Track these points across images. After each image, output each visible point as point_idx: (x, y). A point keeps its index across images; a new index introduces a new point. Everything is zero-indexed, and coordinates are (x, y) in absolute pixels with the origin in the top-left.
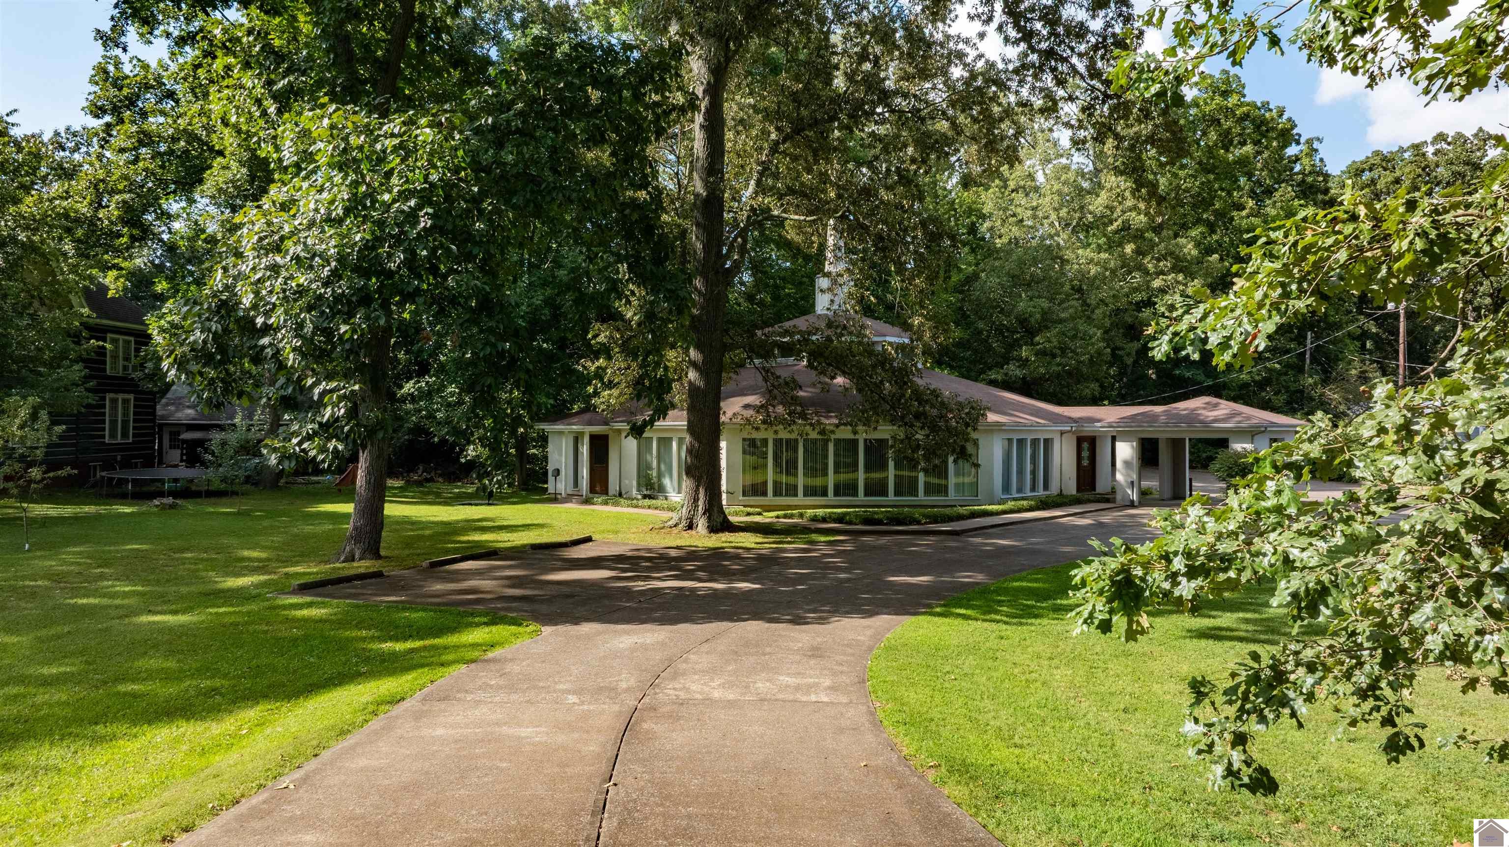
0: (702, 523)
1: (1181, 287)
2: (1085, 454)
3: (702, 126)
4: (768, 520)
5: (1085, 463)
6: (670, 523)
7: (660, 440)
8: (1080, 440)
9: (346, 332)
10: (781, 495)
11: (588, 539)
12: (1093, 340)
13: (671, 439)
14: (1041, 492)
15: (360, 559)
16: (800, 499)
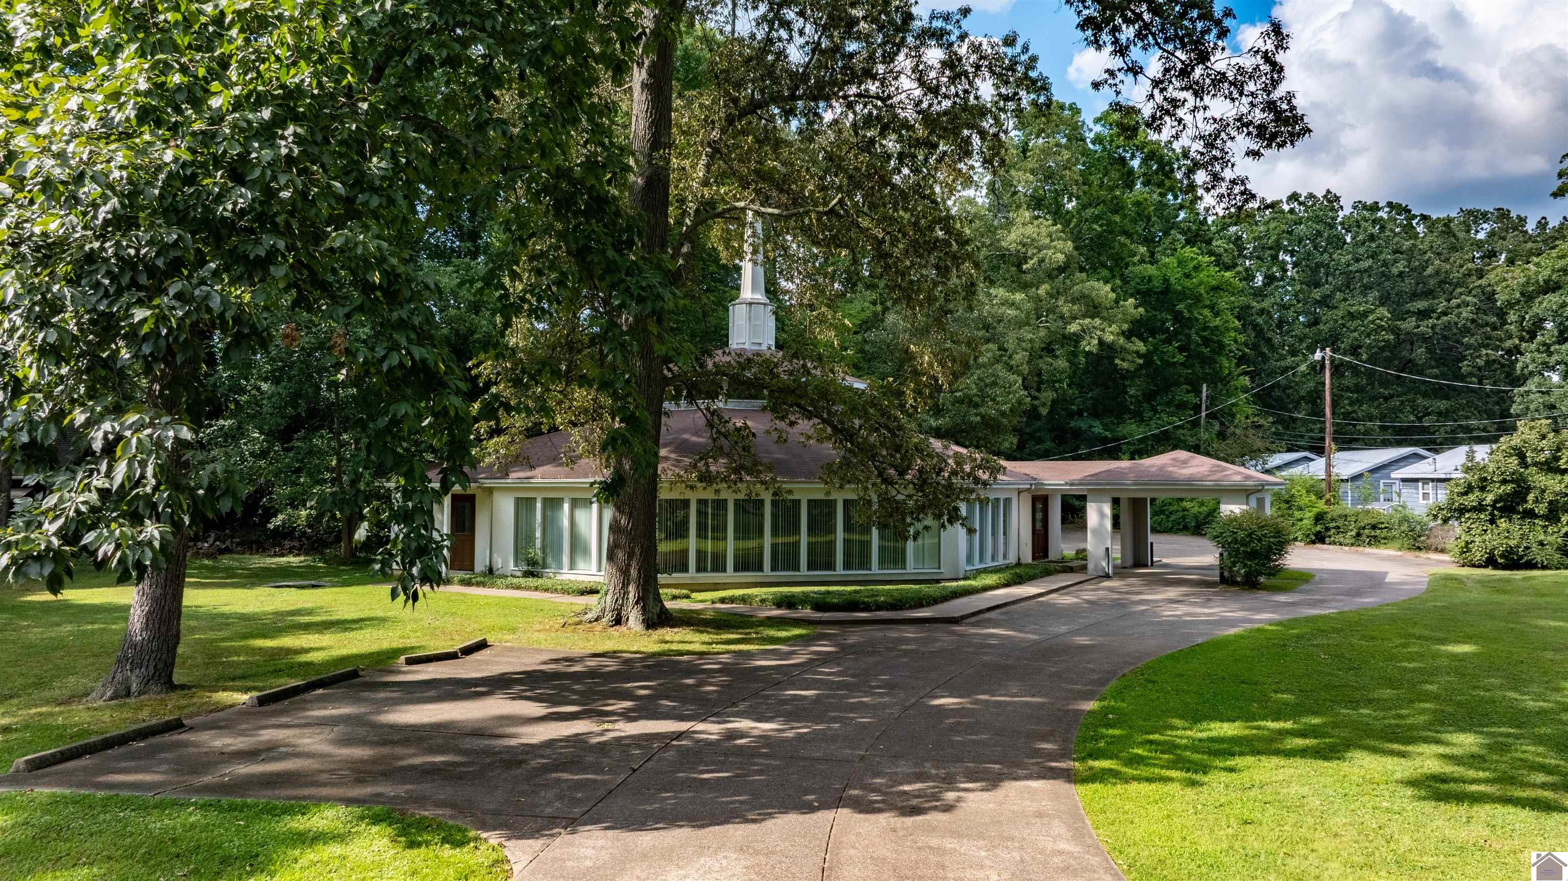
0: (634, 617)
1: (1098, 333)
2: (1039, 516)
3: (644, 86)
4: (700, 606)
5: (1039, 525)
6: (589, 616)
7: (545, 501)
8: (1035, 499)
9: (145, 320)
10: (705, 570)
11: (482, 645)
12: (1014, 388)
13: (559, 501)
14: (1001, 562)
15: (140, 693)
16: (730, 575)
